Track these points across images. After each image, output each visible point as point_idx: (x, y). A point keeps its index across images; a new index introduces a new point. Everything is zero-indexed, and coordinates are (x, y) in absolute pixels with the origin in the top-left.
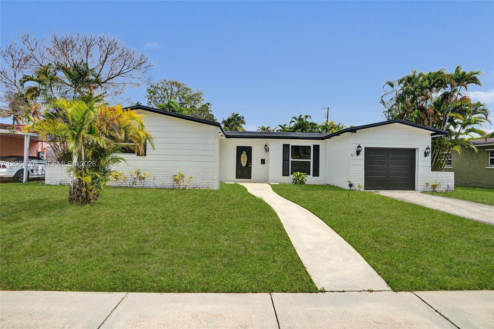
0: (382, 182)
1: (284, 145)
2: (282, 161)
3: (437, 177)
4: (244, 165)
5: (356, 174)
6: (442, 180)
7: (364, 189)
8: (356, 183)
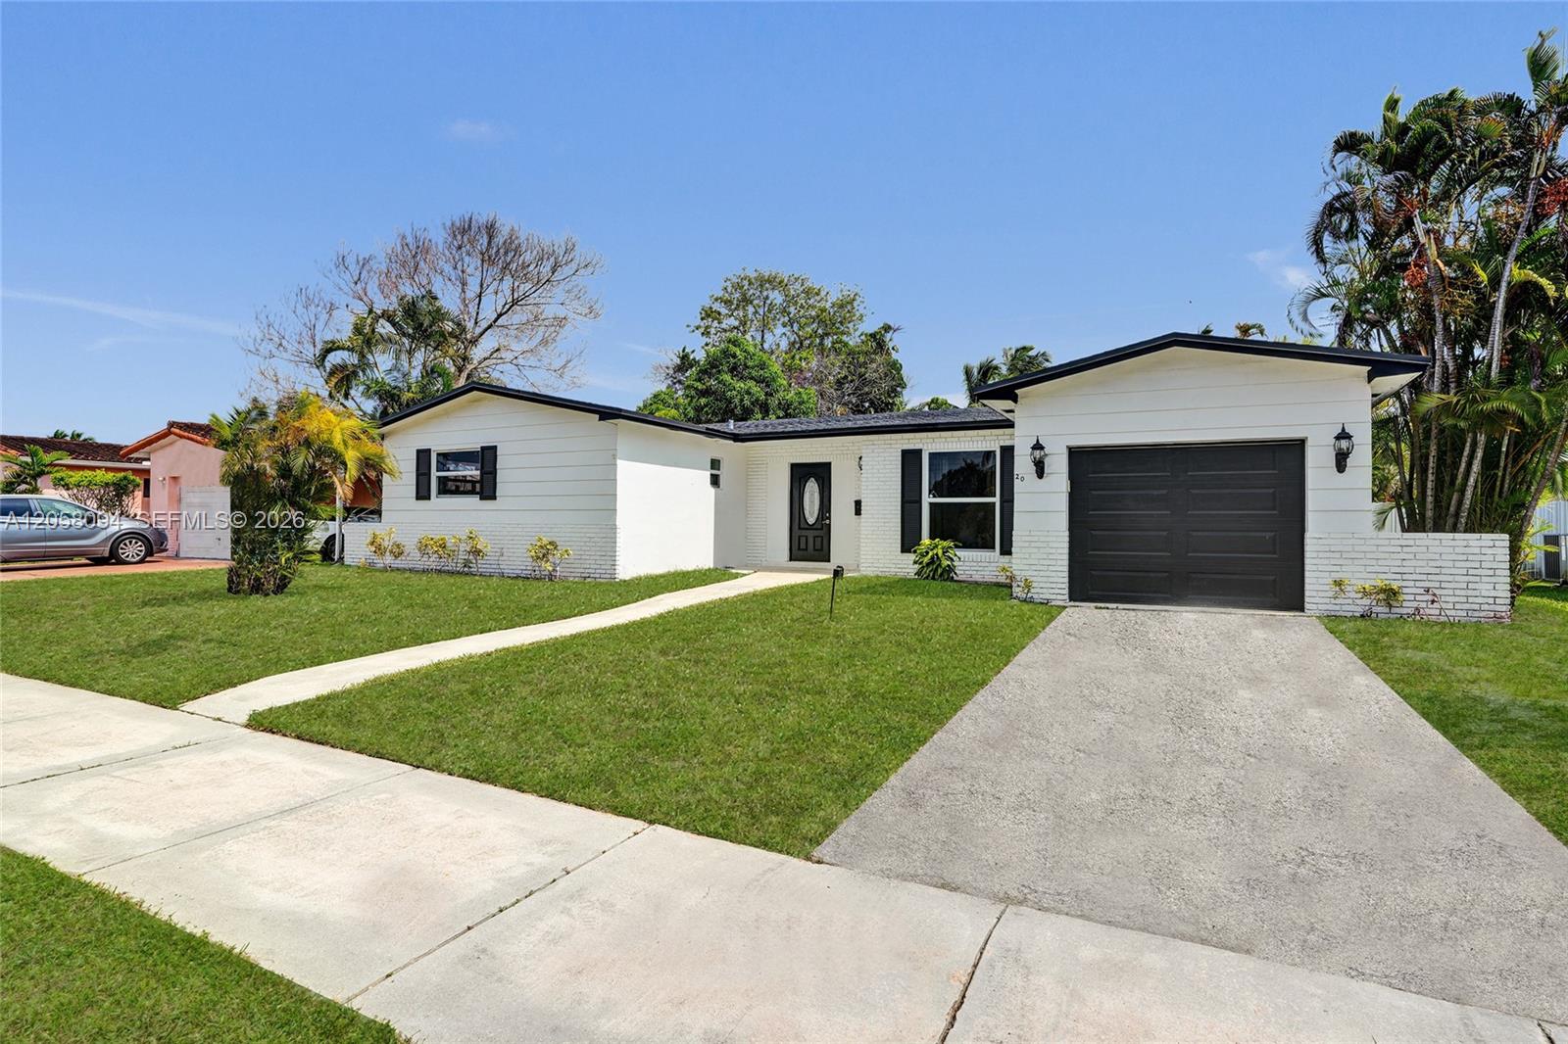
0: (1152, 575)
1: (905, 453)
2: (900, 504)
3: (1406, 556)
4: (811, 520)
5: (1033, 545)
6: (1438, 571)
7: (1067, 597)
8: (1035, 573)
